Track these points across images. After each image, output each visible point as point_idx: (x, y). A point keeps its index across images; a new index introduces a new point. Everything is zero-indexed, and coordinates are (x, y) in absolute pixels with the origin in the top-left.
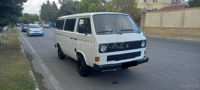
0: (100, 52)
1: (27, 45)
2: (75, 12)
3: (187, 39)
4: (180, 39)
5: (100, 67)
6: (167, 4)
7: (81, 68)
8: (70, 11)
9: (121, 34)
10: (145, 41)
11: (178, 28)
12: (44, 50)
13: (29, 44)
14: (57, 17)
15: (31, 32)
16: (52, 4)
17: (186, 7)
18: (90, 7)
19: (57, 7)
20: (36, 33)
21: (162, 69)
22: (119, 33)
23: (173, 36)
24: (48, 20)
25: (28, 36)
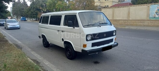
0: (87, 40)
1: (10, 37)
2: (43, 8)
3: (133, 28)
4: (128, 28)
5: (88, 52)
6: (116, 2)
7: (68, 53)
8: (39, 8)
9: (100, 27)
10: (115, 31)
11: (125, 20)
12: (27, 41)
13: (11, 36)
14: (27, 12)
15: (9, 26)
16: (22, 2)
17: (130, 4)
18: (57, 5)
19: (27, 4)
20: (13, 26)
21: (125, 51)
22: (99, 26)
23: (123, 26)
24: (19, 15)
25: (7, 29)
